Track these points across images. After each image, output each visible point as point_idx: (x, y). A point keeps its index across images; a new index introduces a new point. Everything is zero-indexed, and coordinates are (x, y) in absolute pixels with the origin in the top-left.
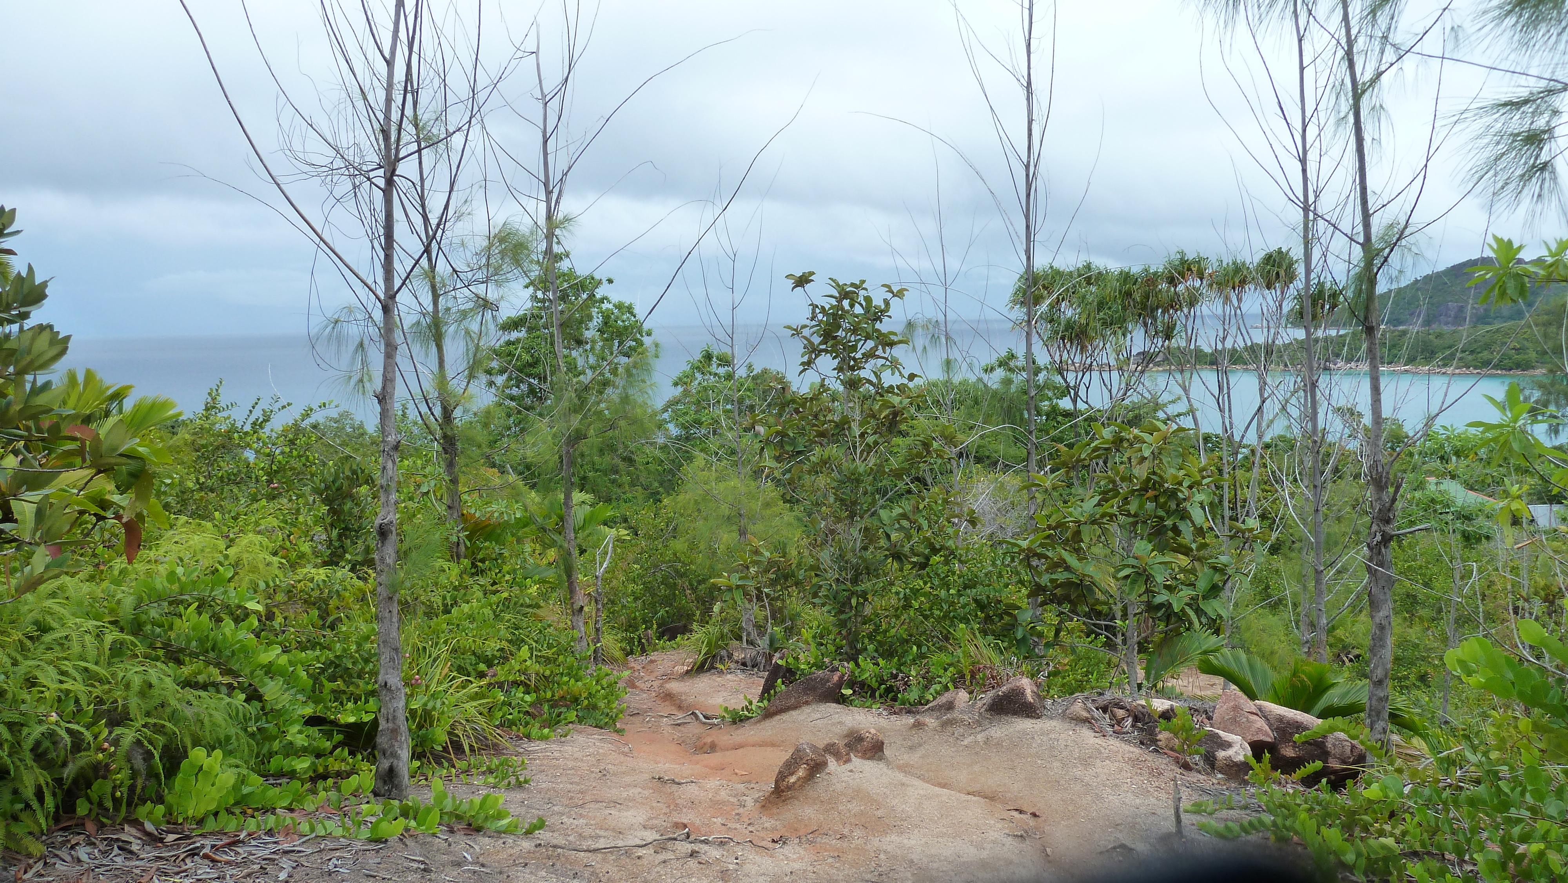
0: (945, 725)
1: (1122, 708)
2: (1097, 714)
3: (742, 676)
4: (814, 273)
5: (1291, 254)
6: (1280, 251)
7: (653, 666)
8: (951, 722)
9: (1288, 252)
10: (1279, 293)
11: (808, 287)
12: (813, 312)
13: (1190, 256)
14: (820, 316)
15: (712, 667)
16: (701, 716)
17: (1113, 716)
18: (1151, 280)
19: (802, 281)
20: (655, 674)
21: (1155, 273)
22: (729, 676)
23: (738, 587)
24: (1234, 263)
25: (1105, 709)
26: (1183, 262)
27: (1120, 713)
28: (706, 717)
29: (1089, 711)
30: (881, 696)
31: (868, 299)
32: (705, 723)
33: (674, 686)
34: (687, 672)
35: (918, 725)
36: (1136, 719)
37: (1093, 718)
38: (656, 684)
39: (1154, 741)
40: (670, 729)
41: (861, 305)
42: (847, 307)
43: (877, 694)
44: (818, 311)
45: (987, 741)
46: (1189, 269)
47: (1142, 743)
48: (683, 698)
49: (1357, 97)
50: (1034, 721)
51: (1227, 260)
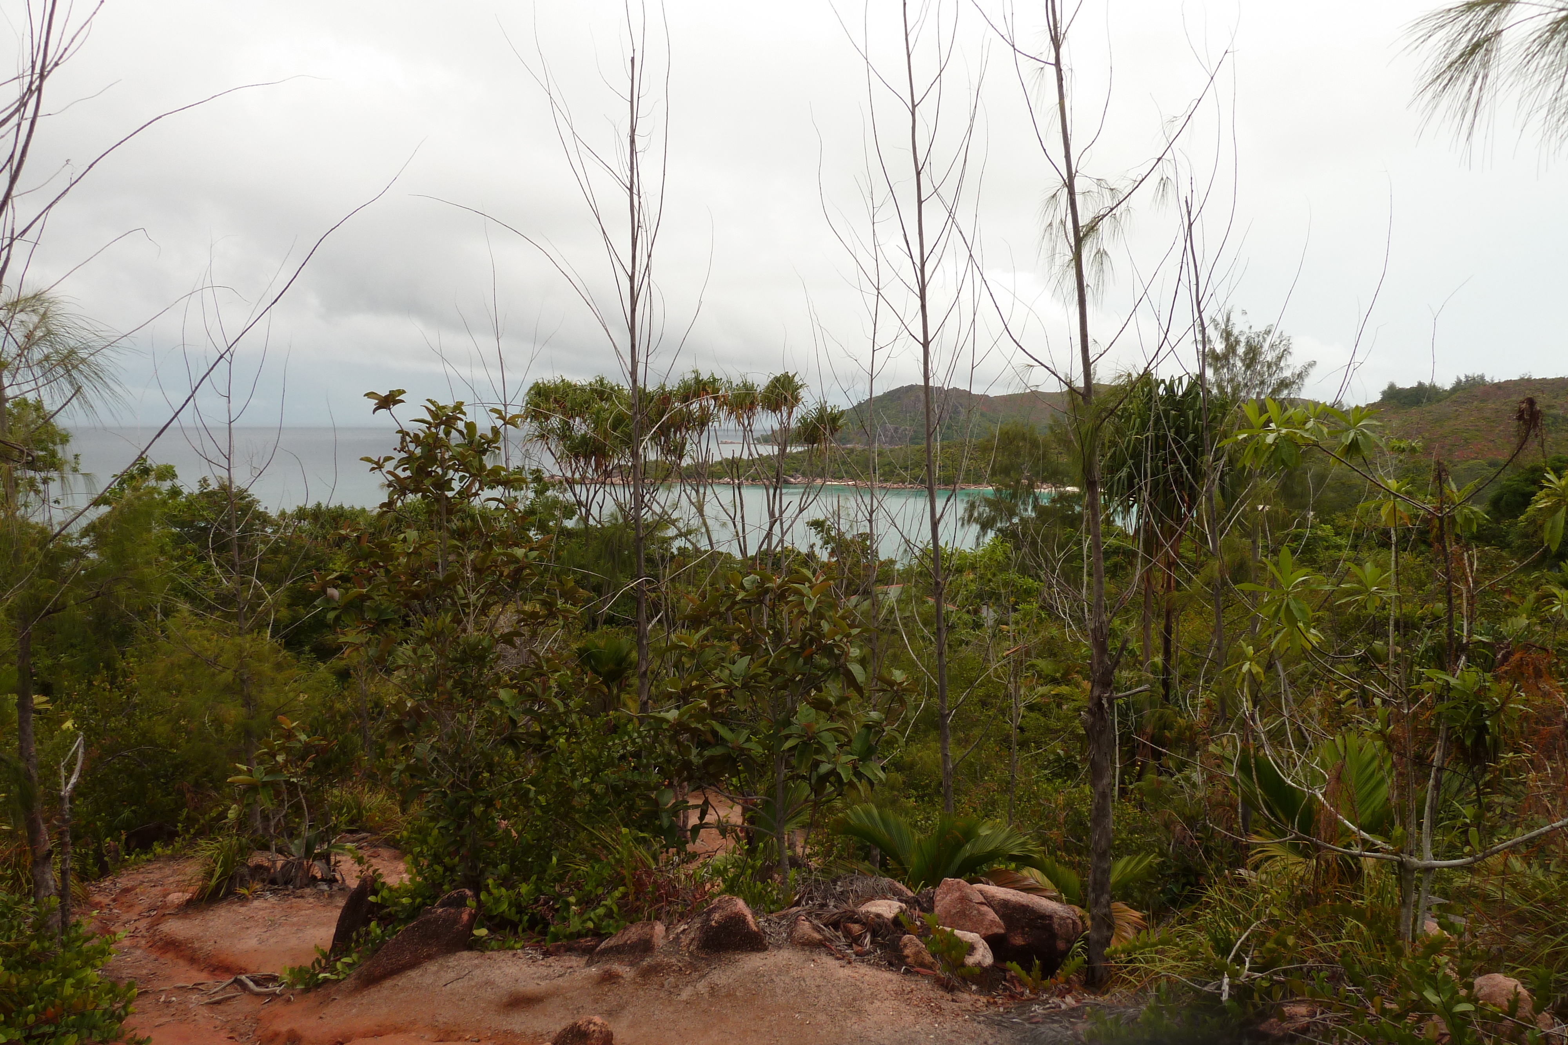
0: (647, 973)
1: (856, 922)
2: (828, 932)
3: (272, 899)
4: (404, 392)
5: (796, 379)
6: (786, 376)
7: (130, 897)
8: (654, 970)
9: (794, 376)
10: (785, 414)
11: (395, 409)
12: (403, 440)
13: (705, 376)
14: (412, 446)
15: (230, 893)
16: (251, 984)
17: (848, 933)
18: (665, 398)
19: (388, 401)
20: (137, 909)
21: (670, 393)
22: (256, 903)
23: (265, 785)
24: (745, 385)
25: (836, 925)
26: (698, 381)
27: (856, 928)
28: (257, 983)
29: (817, 929)
30: (524, 930)
31: (471, 426)
32: (258, 994)
33: (175, 927)
34: (189, 902)
35: (609, 978)
36: (874, 935)
37: (826, 939)
38: (143, 924)
39: (902, 959)
40: (205, 1011)
41: (461, 432)
42: (441, 435)
43: (520, 930)
44: (408, 439)
45: (713, 990)
46: (704, 389)
47: (891, 964)
48: (196, 945)
49: (1079, 241)
50: (761, 955)
51: (737, 381)
